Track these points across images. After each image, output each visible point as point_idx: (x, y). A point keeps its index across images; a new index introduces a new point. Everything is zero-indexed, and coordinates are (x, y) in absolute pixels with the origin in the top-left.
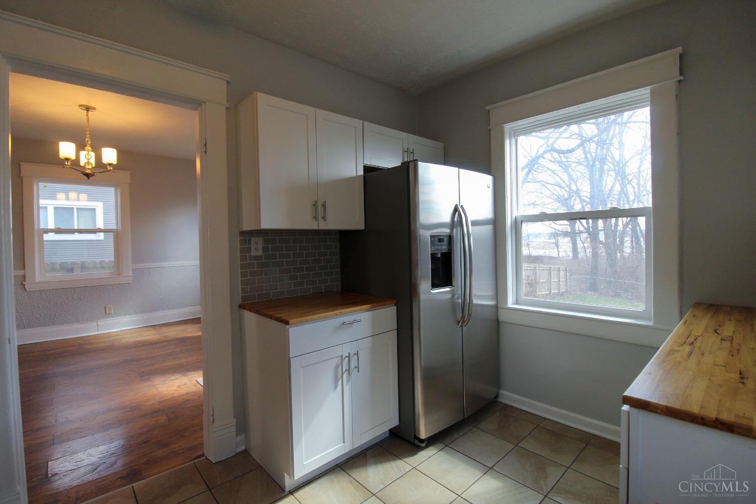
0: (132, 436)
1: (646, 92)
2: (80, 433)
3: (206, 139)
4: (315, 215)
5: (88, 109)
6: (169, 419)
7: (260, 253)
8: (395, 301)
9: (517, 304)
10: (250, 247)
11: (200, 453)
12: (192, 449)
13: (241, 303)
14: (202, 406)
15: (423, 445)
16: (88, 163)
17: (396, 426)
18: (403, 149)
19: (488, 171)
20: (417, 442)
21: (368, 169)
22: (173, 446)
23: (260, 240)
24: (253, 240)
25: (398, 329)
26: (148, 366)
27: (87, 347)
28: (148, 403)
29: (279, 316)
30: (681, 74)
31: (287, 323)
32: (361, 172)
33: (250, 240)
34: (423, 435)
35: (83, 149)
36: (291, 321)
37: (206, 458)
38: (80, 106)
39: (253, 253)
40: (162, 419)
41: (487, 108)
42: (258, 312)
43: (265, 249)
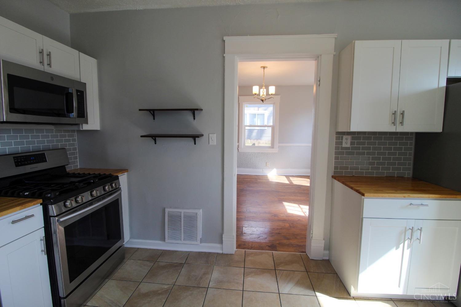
0: (274, 228)
2: (254, 219)
3: (320, 77)
4: (393, 122)
5: (264, 68)
6: (290, 227)
7: (348, 145)
10: (342, 142)
11: (304, 250)
12: (300, 246)
13: (333, 175)
14: (307, 225)
16: (263, 95)
22: (291, 241)
23: (349, 137)
24: (345, 137)
26: (282, 196)
27: (259, 180)
28: (281, 215)
29: (358, 188)
31: (363, 195)
33: (342, 138)
35: (262, 88)
36: (366, 195)
37: (307, 254)
38: (261, 67)
39: (344, 145)
40: (287, 225)
42: (343, 183)
43: (352, 143)
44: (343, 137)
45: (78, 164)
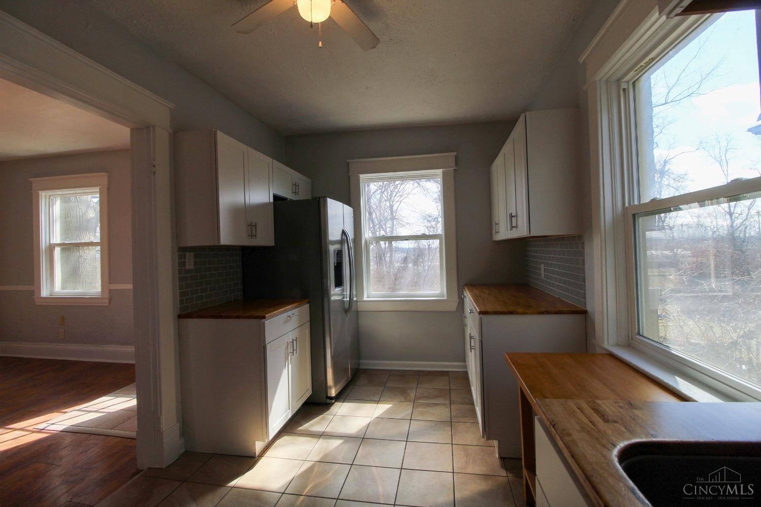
1: (439, 172)
3: (155, 160)
4: (250, 234)
7: (192, 266)
8: (307, 300)
9: (368, 298)
10: (185, 262)
13: (179, 313)
15: (334, 401)
17: (311, 395)
18: (292, 182)
19: (349, 204)
20: (329, 401)
21: (276, 198)
23: (192, 255)
25: (310, 321)
30: (456, 166)
31: (264, 317)
32: (272, 200)
33: (185, 255)
34: (333, 393)
36: (266, 316)
39: (187, 267)
41: (348, 161)
43: (195, 263)
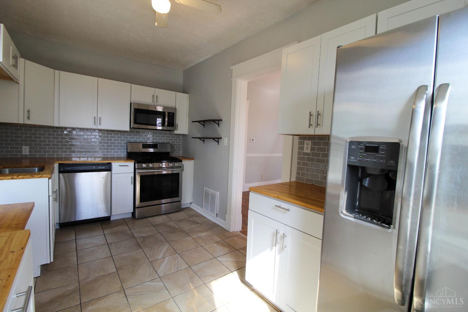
4: (312, 124)
7: (309, 151)
10: (303, 147)
13: (295, 180)
23: (310, 143)
24: (306, 142)
39: (305, 151)
43: (312, 149)
44: (304, 142)
45: (181, 153)
